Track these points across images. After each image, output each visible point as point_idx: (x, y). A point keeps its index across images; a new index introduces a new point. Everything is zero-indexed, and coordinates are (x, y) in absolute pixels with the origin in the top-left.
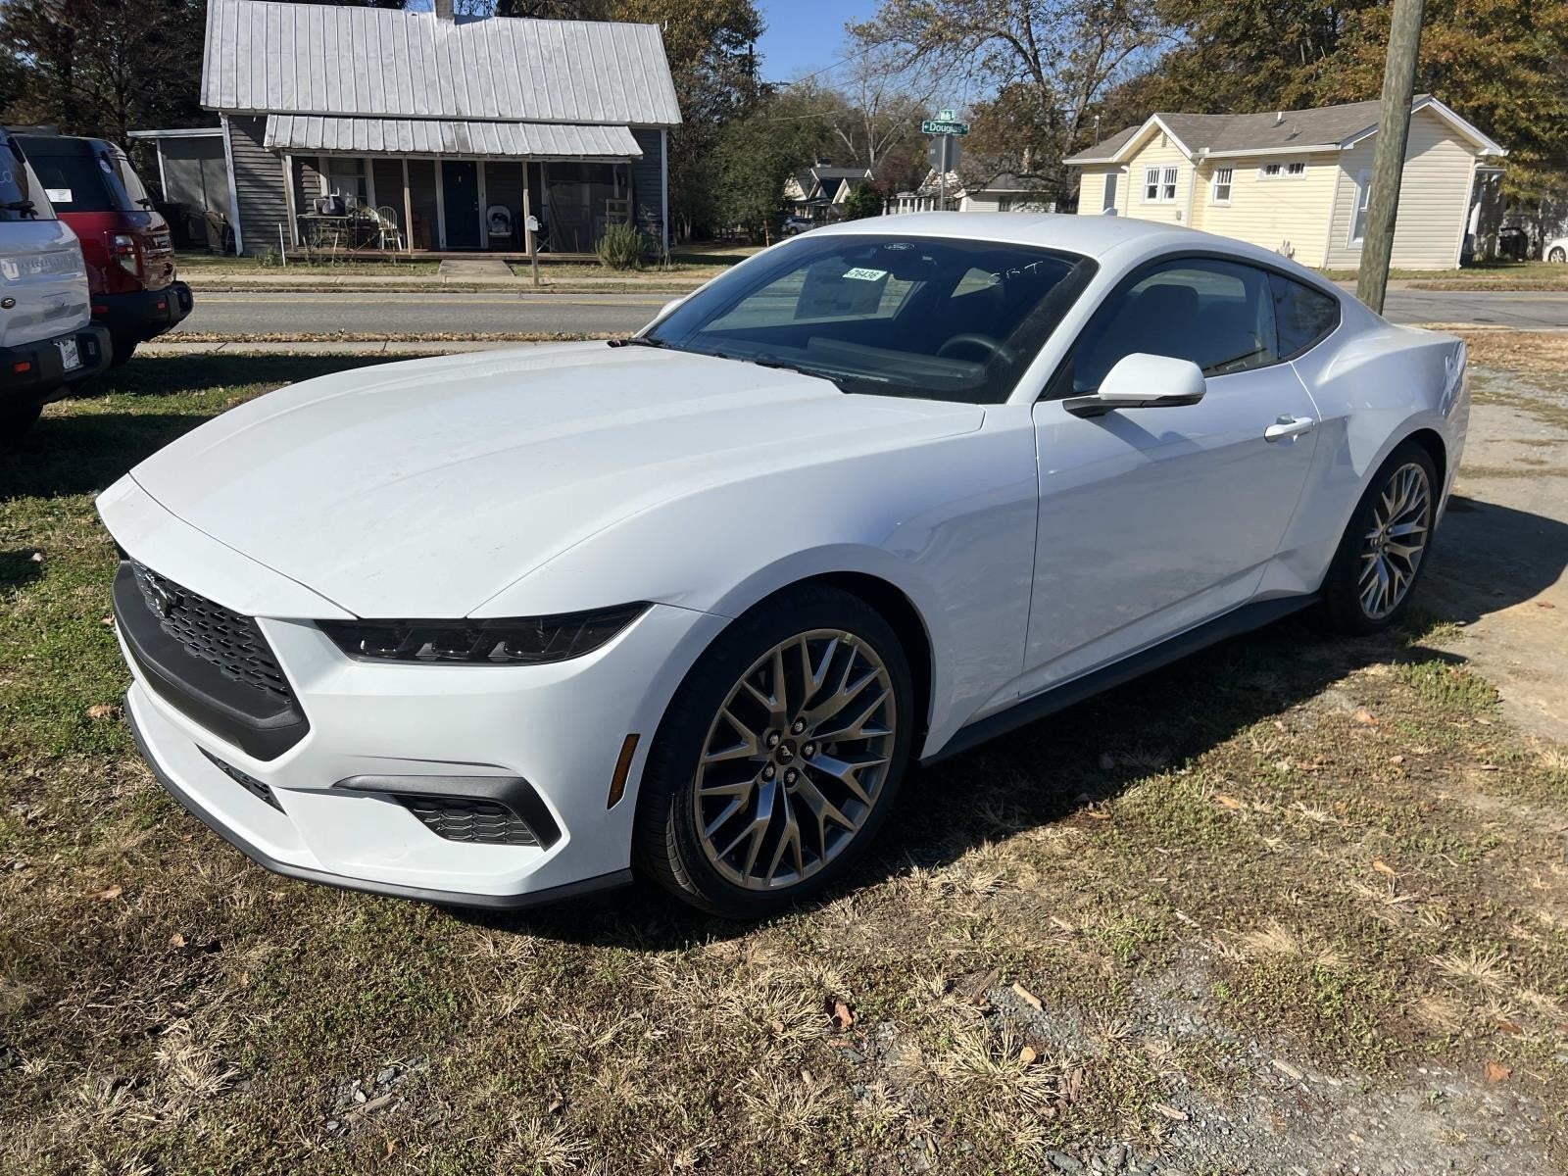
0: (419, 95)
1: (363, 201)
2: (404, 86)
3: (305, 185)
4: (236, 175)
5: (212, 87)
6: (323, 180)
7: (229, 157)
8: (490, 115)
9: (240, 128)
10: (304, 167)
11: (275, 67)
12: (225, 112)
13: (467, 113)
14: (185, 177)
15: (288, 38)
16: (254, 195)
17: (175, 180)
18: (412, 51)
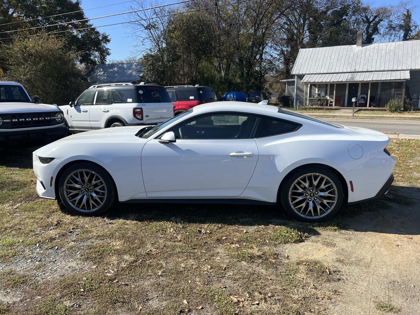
0: (345, 67)
1: (326, 94)
2: (342, 65)
3: (312, 91)
4: (297, 89)
5: (295, 69)
6: (317, 89)
7: (296, 85)
8: (364, 70)
9: (299, 78)
10: (313, 87)
11: (310, 63)
12: (296, 75)
13: (357, 70)
14: (291, 90)
15: (316, 56)
16: (300, 94)
17: (289, 91)
18: (347, 55)
